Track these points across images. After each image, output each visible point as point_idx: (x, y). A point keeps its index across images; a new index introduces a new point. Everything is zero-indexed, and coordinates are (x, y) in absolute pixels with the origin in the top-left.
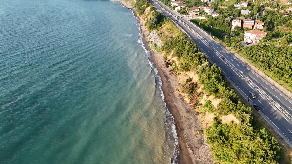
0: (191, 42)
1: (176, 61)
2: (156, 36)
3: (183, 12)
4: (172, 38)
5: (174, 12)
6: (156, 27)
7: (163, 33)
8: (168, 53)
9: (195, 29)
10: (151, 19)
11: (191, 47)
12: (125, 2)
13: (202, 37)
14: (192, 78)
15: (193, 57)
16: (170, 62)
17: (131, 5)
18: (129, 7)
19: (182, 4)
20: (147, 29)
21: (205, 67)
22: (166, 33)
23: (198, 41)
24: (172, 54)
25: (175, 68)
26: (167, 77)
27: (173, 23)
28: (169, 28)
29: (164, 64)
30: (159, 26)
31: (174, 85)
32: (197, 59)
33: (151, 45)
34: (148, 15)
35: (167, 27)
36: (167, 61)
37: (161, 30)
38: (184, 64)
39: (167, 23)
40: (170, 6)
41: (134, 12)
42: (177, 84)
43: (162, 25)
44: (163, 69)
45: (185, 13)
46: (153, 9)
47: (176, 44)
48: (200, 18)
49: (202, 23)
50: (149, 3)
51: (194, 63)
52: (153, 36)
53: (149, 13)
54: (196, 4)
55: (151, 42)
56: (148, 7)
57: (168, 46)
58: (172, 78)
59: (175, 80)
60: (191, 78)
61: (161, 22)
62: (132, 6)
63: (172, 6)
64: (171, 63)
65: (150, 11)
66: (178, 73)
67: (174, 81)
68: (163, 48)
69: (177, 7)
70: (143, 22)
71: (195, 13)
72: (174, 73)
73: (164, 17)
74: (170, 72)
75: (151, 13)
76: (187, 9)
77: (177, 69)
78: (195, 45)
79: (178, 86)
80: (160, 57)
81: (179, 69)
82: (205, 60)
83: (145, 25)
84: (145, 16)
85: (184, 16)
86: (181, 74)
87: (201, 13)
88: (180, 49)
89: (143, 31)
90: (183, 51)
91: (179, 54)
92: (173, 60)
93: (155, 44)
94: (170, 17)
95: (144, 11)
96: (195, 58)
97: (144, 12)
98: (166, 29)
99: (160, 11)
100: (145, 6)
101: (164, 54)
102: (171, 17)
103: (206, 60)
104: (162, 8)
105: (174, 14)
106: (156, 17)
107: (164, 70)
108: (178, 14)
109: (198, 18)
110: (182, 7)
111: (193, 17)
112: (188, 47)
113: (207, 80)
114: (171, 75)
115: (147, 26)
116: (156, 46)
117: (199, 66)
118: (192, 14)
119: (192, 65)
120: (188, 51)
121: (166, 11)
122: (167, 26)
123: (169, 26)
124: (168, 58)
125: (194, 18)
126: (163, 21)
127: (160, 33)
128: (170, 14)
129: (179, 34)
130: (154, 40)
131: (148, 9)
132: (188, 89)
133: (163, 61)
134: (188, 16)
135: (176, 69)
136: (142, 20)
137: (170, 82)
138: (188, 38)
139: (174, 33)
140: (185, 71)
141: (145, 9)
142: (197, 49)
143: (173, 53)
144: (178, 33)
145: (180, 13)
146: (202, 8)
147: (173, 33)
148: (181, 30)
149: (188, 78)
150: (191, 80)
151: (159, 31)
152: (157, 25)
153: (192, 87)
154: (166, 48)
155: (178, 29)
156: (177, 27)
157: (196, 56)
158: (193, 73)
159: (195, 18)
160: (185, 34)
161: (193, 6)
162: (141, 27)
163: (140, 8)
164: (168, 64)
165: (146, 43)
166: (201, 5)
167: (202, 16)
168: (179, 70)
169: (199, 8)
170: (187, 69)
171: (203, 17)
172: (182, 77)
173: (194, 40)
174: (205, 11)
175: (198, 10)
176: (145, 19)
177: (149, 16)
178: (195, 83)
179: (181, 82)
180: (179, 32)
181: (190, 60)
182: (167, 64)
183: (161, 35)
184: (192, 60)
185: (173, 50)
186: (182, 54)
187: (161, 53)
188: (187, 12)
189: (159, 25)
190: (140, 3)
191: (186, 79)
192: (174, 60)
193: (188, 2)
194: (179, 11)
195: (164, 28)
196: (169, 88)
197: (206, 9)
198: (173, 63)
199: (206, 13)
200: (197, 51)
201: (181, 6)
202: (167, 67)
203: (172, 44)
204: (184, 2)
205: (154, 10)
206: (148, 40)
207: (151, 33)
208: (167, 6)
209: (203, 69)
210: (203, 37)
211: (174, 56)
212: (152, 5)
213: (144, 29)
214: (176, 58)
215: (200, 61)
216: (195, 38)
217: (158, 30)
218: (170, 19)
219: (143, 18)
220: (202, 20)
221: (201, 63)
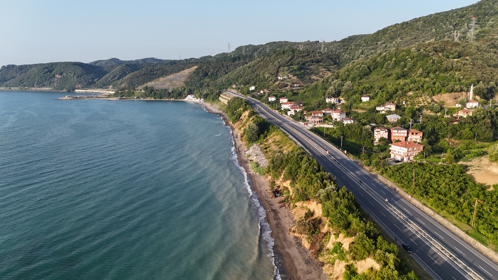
0: (310, 158)
1: (289, 187)
2: (259, 152)
3: (299, 117)
4: (282, 152)
5: (285, 118)
6: (259, 139)
7: (269, 147)
8: (276, 176)
9: (317, 141)
10: (251, 127)
11: (310, 165)
12: (210, 104)
13: (327, 152)
14: (314, 210)
15: (312, 179)
16: (279, 189)
17: (219, 109)
18: (217, 111)
19: (298, 106)
20: (244, 143)
21: (331, 192)
22: (274, 148)
23: (321, 158)
24: (282, 176)
25: (287, 198)
26: (275, 212)
27: (284, 133)
28: (277, 140)
29: (271, 191)
30: (263, 137)
31: (286, 222)
32: (319, 181)
33: (250, 165)
34: (246, 122)
35: (275, 139)
36: (275, 188)
37: (266, 143)
38: (300, 189)
39: (274, 133)
40: (280, 110)
41: (224, 119)
42: (291, 222)
43: (267, 136)
44: (269, 200)
45: (302, 119)
46: (253, 114)
47: (287, 161)
48: (326, 126)
49: (328, 133)
50: (247, 106)
51: (314, 187)
52: (254, 153)
53: (248, 120)
54: (319, 107)
55: (251, 160)
56: (246, 112)
57: (277, 165)
58: (283, 212)
59: (287, 215)
60: (312, 211)
61: (266, 132)
62: (221, 110)
63: (282, 109)
64: (281, 190)
65: (249, 117)
66: (292, 204)
67: (286, 216)
68: (269, 168)
69: (290, 110)
70: (238, 132)
71: (318, 120)
72: (287, 206)
73: (270, 124)
74: (280, 205)
75: (251, 119)
76: (305, 113)
77: (291, 198)
78: (315, 162)
79: (292, 225)
80: (265, 181)
81: (294, 199)
82: (330, 183)
83: (242, 137)
84: (241, 124)
85: (302, 123)
86: (296, 206)
87: (326, 119)
88: (294, 169)
89: (238, 145)
90: (299, 170)
91: (293, 176)
92: (284, 187)
93: (257, 163)
94: (279, 124)
95: (241, 116)
96: (315, 179)
97: (239, 118)
98: (273, 142)
99: (264, 117)
100: (242, 109)
101: (270, 177)
102: (281, 125)
103: (332, 182)
104: (266, 112)
105: (285, 121)
106: (257, 125)
107: (270, 201)
108: (291, 120)
109: (322, 126)
110: (298, 110)
111: (315, 125)
112: (305, 165)
113: (334, 210)
114: (282, 208)
115: (244, 138)
116: (257, 167)
117: (322, 191)
118: (313, 121)
119: (311, 189)
120: (305, 170)
121: (273, 117)
122: (275, 137)
123: (278, 138)
124: (276, 183)
125: (316, 126)
126: (268, 131)
127: (265, 147)
128: (279, 120)
129: (293, 148)
130: (255, 157)
131: (247, 113)
132: (308, 227)
133: (268, 188)
134: (307, 124)
135: (289, 199)
136: (237, 129)
137: (280, 219)
138: (304, 153)
139: (286, 147)
140: (303, 200)
141: (242, 114)
142: (319, 167)
143: (284, 175)
144: (291, 148)
145: (295, 119)
146: (328, 112)
147: (285, 148)
148: (296, 143)
149: (307, 212)
150: (312, 214)
151: (263, 145)
152: (259, 136)
153: (313, 224)
154: (274, 168)
155: (291, 141)
156: (290, 139)
157: (317, 177)
158: (315, 202)
159: (318, 126)
160: (303, 148)
161: (314, 110)
162: (236, 139)
163: (233, 113)
164: (277, 192)
165: (243, 163)
166: (326, 108)
167: (328, 123)
168: (294, 201)
169: (324, 111)
170: (305, 198)
171: (330, 124)
172: (299, 210)
173: (315, 155)
174: (333, 117)
175: (322, 114)
176: (241, 128)
177: (248, 124)
178: (318, 219)
179: (297, 218)
180: (293, 146)
181: (309, 182)
182: (275, 192)
183: (265, 150)
184: (311, 183)
185: (284, 171)
186: (297, 175)
187: (267, 177)
188: (306, 117)
189: (262, 135)
190: (233, 105)
191: (303, 213)
192: (286, 186)
193: (307, 104)
194: (292, 116)
195: (270, 141)
196: (279, 228)
197: (333, 113)
198: (285, 191)
199: (334, 119)
200: (319, 171)
201: (296, 110)
202: (276, 197)
203: (282, 161)
204: (301, 104)
205: (255, 115)
206: (245, 159)
207: (251, 148)
208: (275, 109)
209: (328, 194)
210: (329, 153)
211: (285, 180)
212: (252, 108)
213: (239, 142)
214: (289, 182)
215: (322, 183)
216: (317, 154)
217: (262, 144)
218: (279, 128)
219: (239, 127)
220: (328, 129)
221: (325, 186)
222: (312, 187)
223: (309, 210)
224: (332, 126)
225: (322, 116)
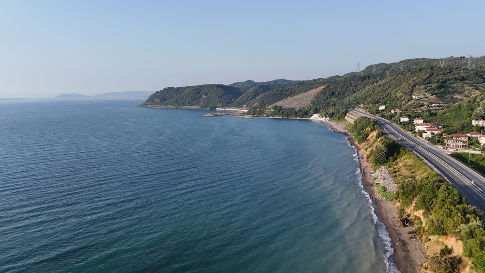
0: (450, 187)
1: (422, 218)
2: (386, 175)
3: (437, 140)
4: (414, 178)
5: (420, 141)
6: (387, 162)
7: (399, 171)
8: (407, 204)
9: (459, 169)
10: (378, 149)
11: (449, 195)
12: (336, 123)
13: (473, 182)
14: (452, 248)
15: (452, 211)
16: (409, 218)
17: (345, 129)
18: (342, 130)
19: (436, 128)
20: (371, 165)
21: (475, 229)
22: (405, 172)
23: (464, 189)
24: (414, 204)
25: (419, 229)
26: (404, 244)
27: (418, 157)
28: (409, 164)
29: (399, 219)
30: (392, 160)
31: (416, 255)
32: (459, 214)
33: (376, 189)
34: (374, 143)
35: (406, 163)
36: (405, 216)
37: (396, 167)
38: (435, 222)
39: (405, 156)
40: (412, 132)
41: (350, 139)
42: (423, 257)
43: (397, 159)
44: (397, 228)
45: (440, 142)
46: (381, 134)
47: (420, 187)
48: (471, 151)
49: (474, 160)
50: (376, 126)
51: (454, 220)
52: (381, 176)
53: (375, 141)
54: (463, 130)
55: (377, 184)
56: (374, 132)
57: (408, 192)
58: (413, 244)
59: (418, 248)
60: (450, 247)
61: (395, 154)
62: (347, 129)
63: (416, 131)
64: (411, 219)
65: (377, 137)
66: (424, 237)
67: (416, 249)
68: (398, 193)
69: (426, 132)
70: (364, 153)
71: (461, 144)
72: (418, 238)
73: (401, 146)
74: (410, 235)
75: (379, 140)
76: (444, 136)
77: (424, 230)
78: (456, 192)
79: (424, 260)
80: (392, 208)
81: (427, 231)
82: (475, 218)
83: (368, 158)
84: (368, 144)
85: (439, 148)
86: (430, 240)
87: (472, 144)
88: (428, 197)
89: (363, 166)
90: (434, 200)
91: (427, 205)
92: (415, 216)
93: (384, 187)
94: (412, 147)
95: (367, 136)
96: (455, 211)
97: (366, 138)
98: (404, 166)
99: (394, 138)
100: (369, 129)
101: (398, 204)
102: (415, 149)
103: (478, 218)
104: (397, 134)
105: (419, 144)
106: (386, 146)
107: (398, 230)
108: (427, 144)
109: (466, 151)
110: (436, 133)
111: (457, 150)
112: (443, 195)
113: (479, 250)
114: (412, 240)
115: (370, 159)
116: (384, 191)
117: (463, 226)
118: (454, 145)
119: (449, 223)
120: (443, 200)
121: (406, 139)
122: (406, 161)
123: (410, 162)
124: (406, 211)
125: (458, 152)
126: (399, 153)
127: (394, 171)
128: (412, 143)
129: (428, 174)
130: (382, 181)
131: (375, 133)
132: (444, 266)
133: (396, 215)
134: (447, 148)
135: (421, 231)
136: (362, 150)
137: (409, 251)
138: (441, 181)
139: (419, 172)
140: (438, 234)
141: (369, 134)
142: (461, 198)
143: (416, 203)
144: (426, 173)
145: (432, 142)
146: (474, 136)
147: (417, 173)
148: (432, 169)
149: (443, 248)
150: (450, 251)
151: (391, 169)
152: (387, 158)
153: (451, 263)
154: (403, 194)
155: (426, 166)
156: (425, 164)
157: (458, 209)
158: (454, 239)
159: (461, 151)
160: (440, 175)
161: (456, 132)
162: (361, 160)
163: (359, 133)
164: (406, 222)
165: (368, 186)
166: (472, 131)
167: (474, 149)
168: (427, 233)
169: (469, 135)
170: (442, 231)
171: (477, 150)
172: (434, 245)
173: (455, 184)
174: (480, 141)
175: (467, 138)
176: (367, 149)
177: (375, 145)
178: (458, 258)
179: (430, 253)
180: (428, 172)
181: (447, 214)
182: (405, 220)
183: (394, 174)
184: (449, 215)
185: (416, 199)
186: (432, 205)
187: (395, 203)
188: (445, 141)
189: (391, 158)
190: (360, 124)
191: (438, 249)
192: (418, 215)
193: (447, 126)
194: (429, 139)
195: (400, 165)
196: (407, 261)
197: (482, 138)
198: (416, 221)
199: (482, 144)
200: (460, 202)
201: (434, 132)
202: (405, 226)
203: (414, 188)
204: (440, 125)
205: (384, 136)
206: (371, 181)
207: (377, 170)
208: (408, 131)
209: (471, 231)
210: (474, 183)
211: (417, 208)
212: (381, 128)
213: (365, 164)
214: (422, 211)
215: (465, 218)
216: (459, 183)
217: (390, 167)
218: (412, 151)
219: (365, 147)
220: (473, 155)
221: (467, 221)
222: (451, 220)
223: (446, 246)
224: (480, 153)
225: (467, 139)
